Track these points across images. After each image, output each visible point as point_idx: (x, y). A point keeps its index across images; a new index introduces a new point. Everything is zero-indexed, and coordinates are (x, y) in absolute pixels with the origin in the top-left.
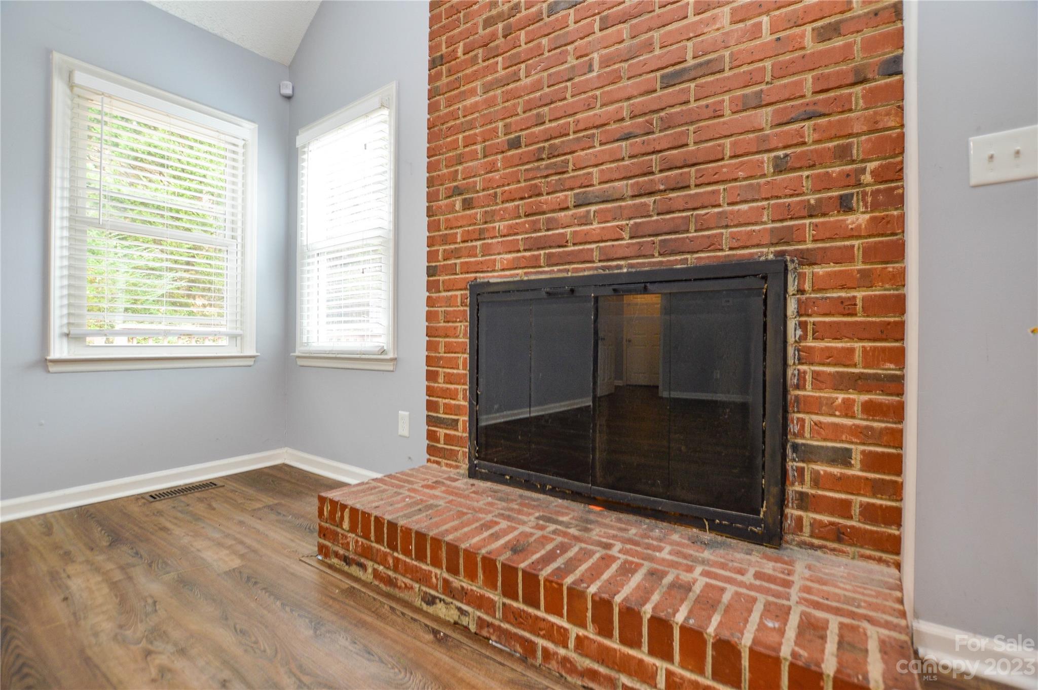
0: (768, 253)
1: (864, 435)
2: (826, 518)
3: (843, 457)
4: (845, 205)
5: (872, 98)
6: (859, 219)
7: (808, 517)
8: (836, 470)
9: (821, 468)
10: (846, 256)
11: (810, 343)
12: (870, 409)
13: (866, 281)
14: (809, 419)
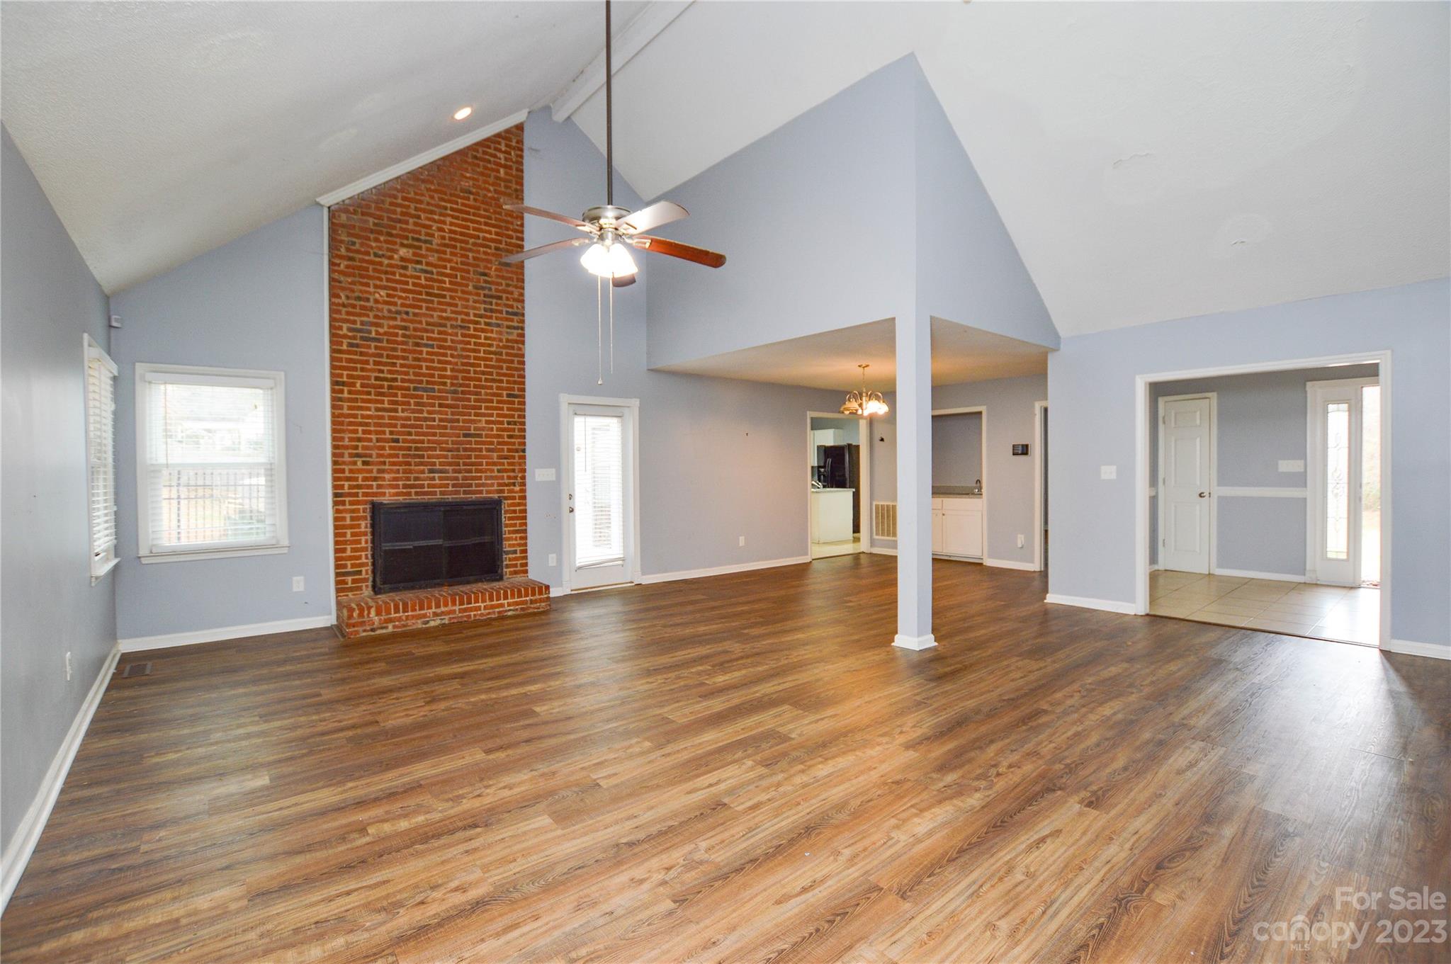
0: (496, 496)
1: (519, 545)
2: (512, 569)
3: (515, 552)
4: (514, 484)
5: (518, 457)
6: (517, 488)
7: (508, 570)
8: (514, 556)
9: (511, 556)
10: (514, 498)
11: (507, 522)
12: (520, 538)
13: (519, 504)
14: (507, 543)
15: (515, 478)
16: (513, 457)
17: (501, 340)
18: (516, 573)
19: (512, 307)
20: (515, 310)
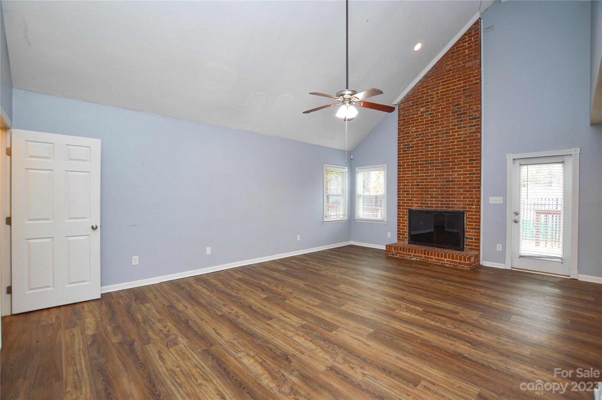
0: (462, 210)
1: (475, 236)
2: (470, 247)
3: (472, 239)
4: (472, 205)
5: (476, 191)
6: (474, 207)
7: (467, 247)
8: (471, 240)
9: (469, 240)
10: (472, 211)
11: (468, 223)
12: (475, 232)
13: (476, 215)
14: (467, 233)
15: (473, 201)
16: (472, 191)
17: (466, 134)
18: (471, 249)
19: (472, 115)
20: (474, 116)
